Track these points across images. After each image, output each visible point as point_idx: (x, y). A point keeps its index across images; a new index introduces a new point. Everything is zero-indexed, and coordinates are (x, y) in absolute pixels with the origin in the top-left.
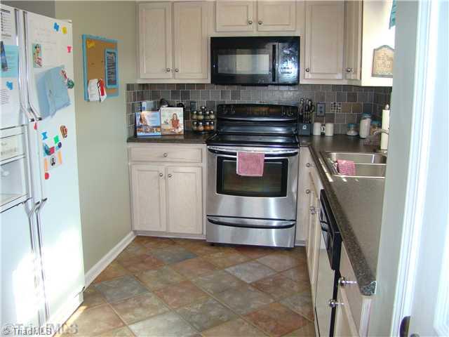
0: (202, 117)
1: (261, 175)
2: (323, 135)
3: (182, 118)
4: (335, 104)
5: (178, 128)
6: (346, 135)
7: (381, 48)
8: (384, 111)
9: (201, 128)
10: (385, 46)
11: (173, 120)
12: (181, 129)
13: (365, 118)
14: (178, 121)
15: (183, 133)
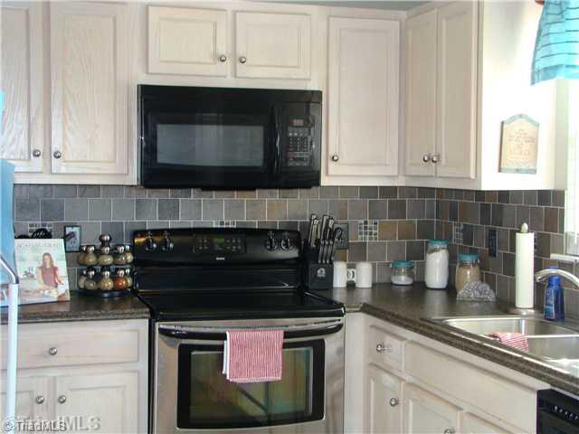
0: (109, 260)
1: (280, 378)
2: (351, 286)
3: (65, 263)
4: (366, 223)
5: (56, 286)
6: (392, 284)
7: (513, 119)
8: (518, 234)
9: (109, 284)
10: (521, 116)
11: (43, 268)
12: (64, 288)
13: (435, 250)
14: (55, 269)
15: (68, 297)
